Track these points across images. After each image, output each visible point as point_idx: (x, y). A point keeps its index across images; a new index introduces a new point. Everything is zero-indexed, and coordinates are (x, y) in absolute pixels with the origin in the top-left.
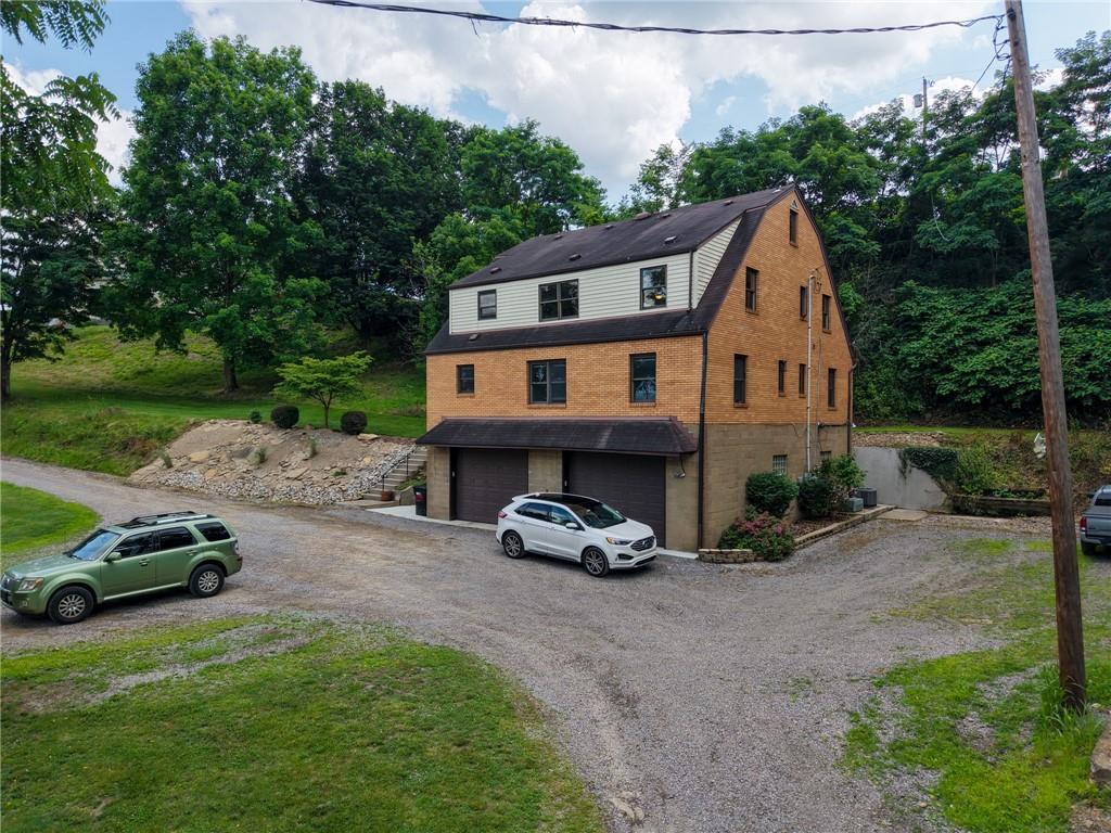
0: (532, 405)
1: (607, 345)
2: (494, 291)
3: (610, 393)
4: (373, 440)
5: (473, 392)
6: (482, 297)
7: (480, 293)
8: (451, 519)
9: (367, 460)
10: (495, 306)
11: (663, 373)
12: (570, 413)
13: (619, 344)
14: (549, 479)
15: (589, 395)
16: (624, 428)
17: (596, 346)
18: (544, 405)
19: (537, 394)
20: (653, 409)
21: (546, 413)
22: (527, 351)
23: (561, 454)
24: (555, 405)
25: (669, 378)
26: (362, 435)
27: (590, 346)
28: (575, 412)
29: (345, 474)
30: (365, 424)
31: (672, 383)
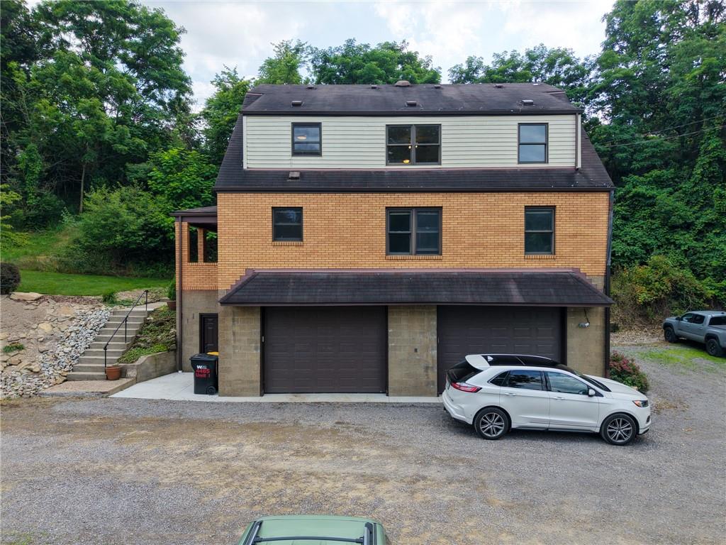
0: (389, 257)
1: (496, 194)
2: (318, 125)
3: (500, 245)
4: (37, 300)
5: (302, 240)
6: (295, 129)
7: (295, 125)
8: (262, 395)
9: (46, 327)
10: (320, 143)
11: (563, 227)
12: (447, 265)
13: (512, 195)
14: (419, 337)
15: (472, 246)
16: (526, 281)
17: (485, 195)
18: (411, 257)
19: (397, 244)
20: (553, 262)
21: (412, 264)
22: (385, 196)
23: (435, 310)
24: (421, 257)
25: (571, 231)
26: (16, 295)
27: (475, 195)
28: (455, 264)
29: (20, 348)
30: (18, 280)
31: (575, 236)
